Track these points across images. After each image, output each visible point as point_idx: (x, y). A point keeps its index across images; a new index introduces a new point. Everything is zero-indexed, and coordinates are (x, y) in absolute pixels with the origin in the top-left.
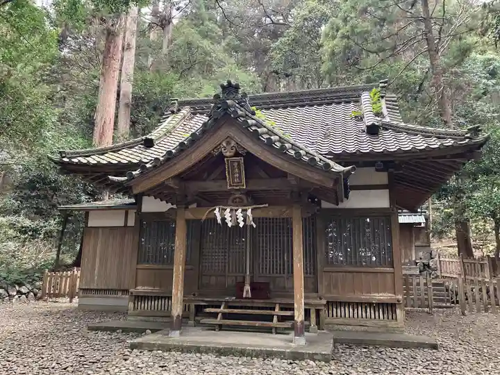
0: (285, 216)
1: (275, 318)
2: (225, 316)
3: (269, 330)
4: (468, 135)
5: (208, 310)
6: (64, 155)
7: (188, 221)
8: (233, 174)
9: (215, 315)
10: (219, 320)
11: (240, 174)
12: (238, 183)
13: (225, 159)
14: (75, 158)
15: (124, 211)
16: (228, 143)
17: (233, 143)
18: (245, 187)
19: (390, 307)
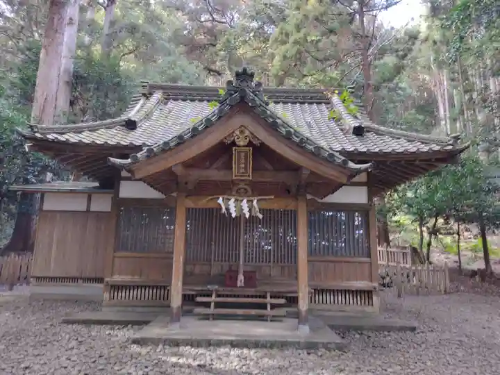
0: (289, 208)
1: (269, 307)
2: (218, 305)
3: (261, 318)
4: (451, 142)
5: (199, 299)
6: (36, 130)
7: (188, 210)
8: (239, 164)
9: (207, 305)
10: (212, 310)
11: (246, 164)
12: (243, 173)
13: (234, 148)
14: (49, 133)
15: (87, 195)
16: (242, 132)
17: (247, 133)
18: (251, 178)
19: (367, 294)
